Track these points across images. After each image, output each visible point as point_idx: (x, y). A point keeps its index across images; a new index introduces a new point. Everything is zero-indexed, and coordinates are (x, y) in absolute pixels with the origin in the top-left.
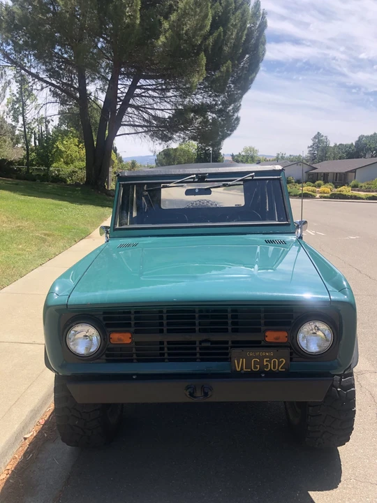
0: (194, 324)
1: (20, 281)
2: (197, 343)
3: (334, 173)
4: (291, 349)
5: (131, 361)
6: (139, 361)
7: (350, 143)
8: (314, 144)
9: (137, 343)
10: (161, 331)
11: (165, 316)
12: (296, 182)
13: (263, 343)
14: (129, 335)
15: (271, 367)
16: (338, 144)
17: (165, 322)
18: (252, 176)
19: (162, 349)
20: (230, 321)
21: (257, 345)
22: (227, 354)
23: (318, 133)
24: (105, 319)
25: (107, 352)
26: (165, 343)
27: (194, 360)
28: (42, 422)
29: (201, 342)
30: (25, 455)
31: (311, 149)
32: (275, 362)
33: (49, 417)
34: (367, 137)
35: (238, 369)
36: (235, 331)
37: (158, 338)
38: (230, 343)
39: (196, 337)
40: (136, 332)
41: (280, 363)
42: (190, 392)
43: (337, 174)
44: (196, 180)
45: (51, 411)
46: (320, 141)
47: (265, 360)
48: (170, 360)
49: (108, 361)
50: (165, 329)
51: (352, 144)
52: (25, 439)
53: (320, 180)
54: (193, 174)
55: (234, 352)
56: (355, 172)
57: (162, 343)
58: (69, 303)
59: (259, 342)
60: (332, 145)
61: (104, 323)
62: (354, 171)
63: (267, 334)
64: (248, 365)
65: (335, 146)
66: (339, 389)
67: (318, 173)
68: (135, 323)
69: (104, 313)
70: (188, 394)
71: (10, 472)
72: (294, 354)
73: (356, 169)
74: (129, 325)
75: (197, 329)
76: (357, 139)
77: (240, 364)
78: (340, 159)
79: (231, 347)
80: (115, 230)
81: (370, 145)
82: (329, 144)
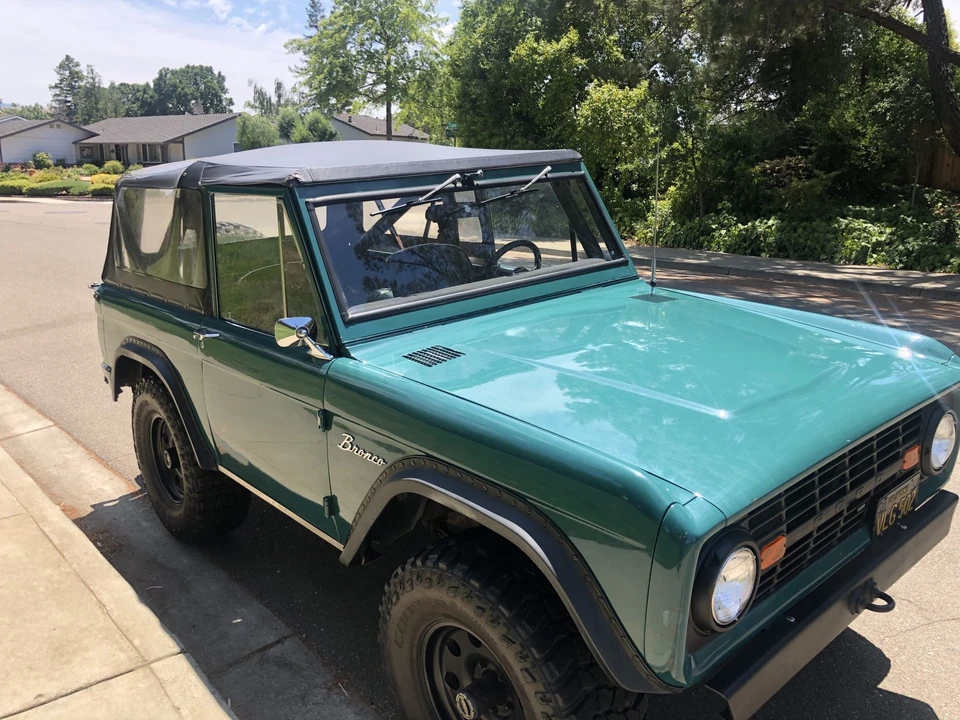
3: (138, 145)
7: (142, 82)
8: (62, 81)
12: (56, 165)
16: (117, 84)
23: (68, 57)
31: (57, 91)
34: (174, 73)
43: (144, 145)
46: (75, 75)
51: (148, 85)
53: (111, 159)
56: (182, 142)
60: (106, 85)
62: (180, 140)
65: (112, 86)
67: (101, 145)
73: (183, 136)
76: (157, 76)
78: (128, 115)
81: (183, 89)
82: (100, 82)
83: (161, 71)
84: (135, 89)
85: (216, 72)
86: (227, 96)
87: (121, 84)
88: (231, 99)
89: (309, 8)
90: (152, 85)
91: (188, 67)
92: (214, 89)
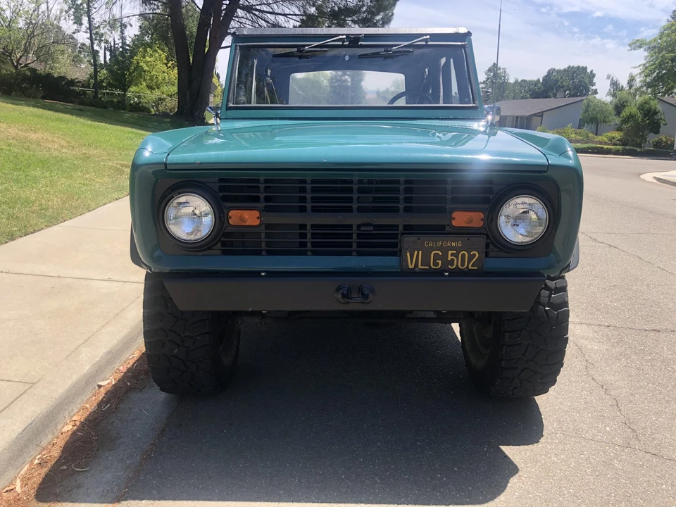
0: (351, 200)
1: (88, 215)
2: (355, 228)
3: (514, 117)
4: (488, 237)
5: (258, 253)
6: (270, 253)
7: (535, 79)
8: (488, 79)
9: (268, 226)
10: (303, 209)
11: (309, 187)
13: (447, 229)
14: (256, 214)
15: (457, 263)
16: (519, 80)
17: (309, 196)
18: (426, 40)
19: (303, 236)
20: (402, 196)
21: (440, 231)
22: (395, 245)
23: (495, 64)
24: (222, 189)
25: (223, 239)
26: (309, 227)
27: (349, 254)
28: (123, 369)
29: (359, 226)
30: (100, 405)
31: (483, 85)
32: (464, 257)
33: (134, 365)
34: (559, 71)
35: (411, 266)
36: (407, 210)
37: (297, 219)
38: (401, 228)
39: (354, 220)
40: (268, 209)
41: (471, 258)
42: (343, 294)
43: (517, 117)
44: (347, 43)
45: (136, 359)
46: (496, 76)
47: (450, 252)
48: (315, 253)
49: (225, 253)
50: (309, 205)
51: (539, 80)
52: (100, 387)
54: (342, 35)
55: (408, 240)
56: (542, 116)
57: (303, 227)
58: (168, 162)
59: (443, 227)
60: (512, 81)
61: (221, 194)
62: (540, 115)
63: (455, 215)
64: (426, 261)
65: (516, 82)
66: (547, 308)
68: (266, 197)
69: (221, 180)
70: (339, 296)
71: (78, 423)
72: (491, 246)
73: (543, 112)
74: (257, 199)
75: (355, 206)
76: (546, 74)
77: (413, 260)
78: (522, 98)
79: (403, 234)
80: (228, 108)
81: (562, 83)
82: (508, 79)
83: (549, 71)
84: (530, 83)
85: (589, 71)
86: (594, 88)
87: (522, 81)
88: (596, 90)
89: (670, 19)
90: (541, 81)
91: (569, 67)
92: (585, 83)
